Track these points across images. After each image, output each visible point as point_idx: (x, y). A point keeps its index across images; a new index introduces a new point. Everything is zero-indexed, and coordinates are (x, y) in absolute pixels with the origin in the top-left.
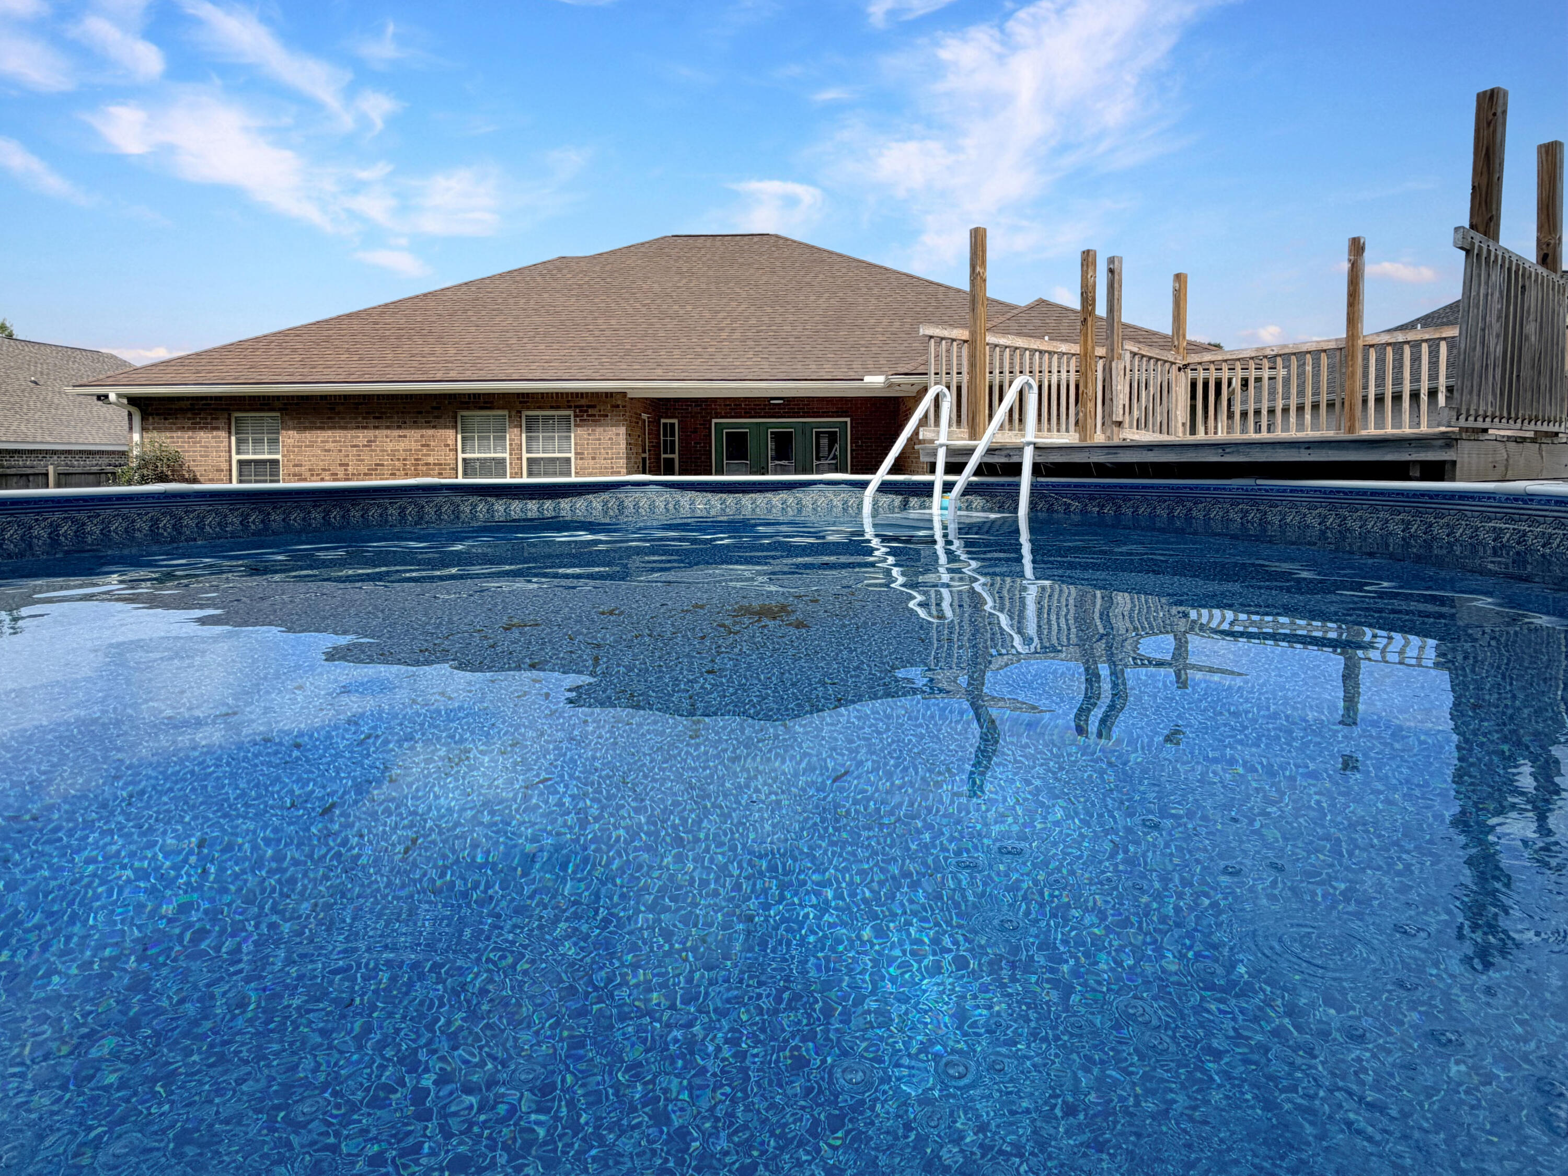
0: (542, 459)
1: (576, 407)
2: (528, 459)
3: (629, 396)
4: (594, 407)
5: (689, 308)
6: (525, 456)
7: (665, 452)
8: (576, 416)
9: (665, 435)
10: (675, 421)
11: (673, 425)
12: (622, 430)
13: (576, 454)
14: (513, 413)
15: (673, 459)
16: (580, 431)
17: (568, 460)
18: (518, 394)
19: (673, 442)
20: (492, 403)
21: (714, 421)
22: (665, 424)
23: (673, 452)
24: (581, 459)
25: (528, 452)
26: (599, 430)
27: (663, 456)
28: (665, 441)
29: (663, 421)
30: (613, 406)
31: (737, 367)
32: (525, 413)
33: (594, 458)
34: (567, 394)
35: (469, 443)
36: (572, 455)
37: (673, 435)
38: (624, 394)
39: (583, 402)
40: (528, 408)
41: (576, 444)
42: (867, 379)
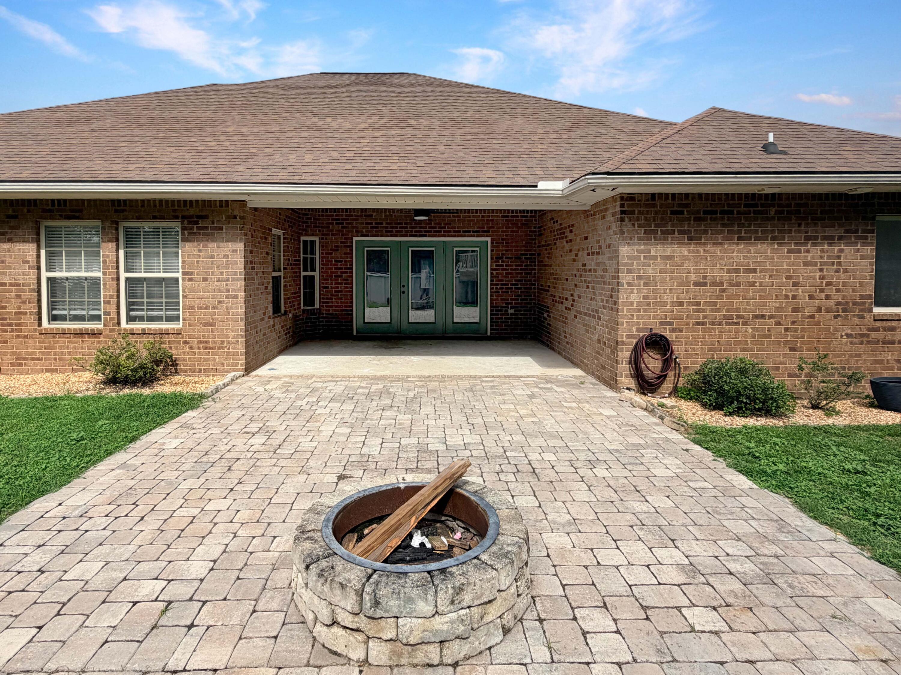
0: (145, 279)
1: (184, 217)
2: (127, 279)
3: (250, 205)
4: (205, 217)
5: (328, 119)
6: (123, 275)
7: (305, 270)
8: (183, 229)
9: (305, 253)
10: (316, 239)
11: (313, 243)
12: (240, 246)
13: (184, 273)
14: (107, 224)
15: (313, 277)
16: (188, 247)
17: (177, 280)
18: (113, 201)
19: (313, 260)
20: (81, 211)
21: (355, 239)
22: (305, 242)
23: (313, 269)
24: (190, 280)
25: (127, 270)
26: (212, 246)
27: (303, 274)
28: (305, 259)
29: (303, 238)
30: (228, 217)
31: (379, 171)
32: (123, 224)
33: (205, 279)
34: (173, 201)
35: (56, 259)
36: (179, 275)
37: (313, 252)
38: (243, 203)
39: (192, 211)
40: (126, 218)
41: (183, 262)
42: (541, 185)
